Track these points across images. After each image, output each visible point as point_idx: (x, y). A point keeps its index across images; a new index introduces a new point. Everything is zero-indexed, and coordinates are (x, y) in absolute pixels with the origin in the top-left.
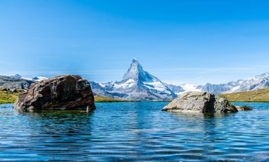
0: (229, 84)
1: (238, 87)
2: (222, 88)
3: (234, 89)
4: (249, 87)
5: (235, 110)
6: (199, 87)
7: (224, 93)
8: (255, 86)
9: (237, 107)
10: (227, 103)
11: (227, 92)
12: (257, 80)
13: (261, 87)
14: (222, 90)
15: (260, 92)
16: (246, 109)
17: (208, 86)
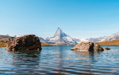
0: (100, 38)
1: (104, 39)
2: (97, 39)
3: (102, 40)
4: (109, 39)
5: (103, 50)
6: (87, 39)
7: (98, 42)
8: (111, 39)
9: (103, 48)
10: (99, 47)
11: (99, 42)
12: (112, 36)
13: (114, 39)
14: (97, 41)
15: (114, 41)
16: (108, 49)
17: (91, 39)
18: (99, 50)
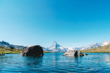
0: (81, 48)
1: (84, 48)
2: (79, 49)
3: (83, 49)
4: (87, 48)
5: (83, 55)
6: (73, 48)
7: (80, 50)
8: (88, 48)
9: (84, 54)
10: (81, 53)
11: (81, 50)
12: (89, 47)
13: (90, 48)
14: (80, 49)
15: (90, 50)
16: (87, 55)
17: (76, 48)
18: (81, 55)
